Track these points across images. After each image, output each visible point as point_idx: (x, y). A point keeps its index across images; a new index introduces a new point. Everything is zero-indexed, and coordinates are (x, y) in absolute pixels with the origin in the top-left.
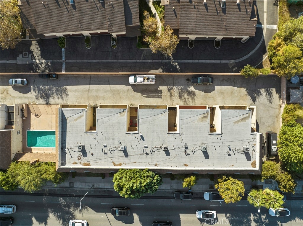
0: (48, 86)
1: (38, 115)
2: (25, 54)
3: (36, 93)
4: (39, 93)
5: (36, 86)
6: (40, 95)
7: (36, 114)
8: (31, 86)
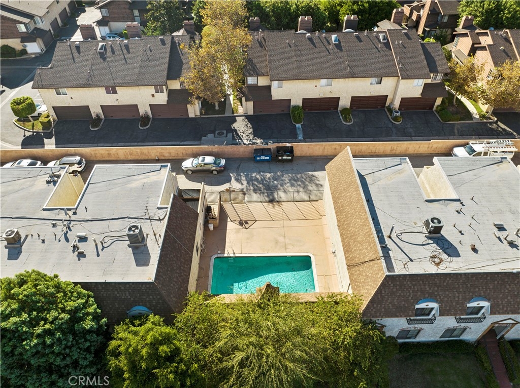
0: (270, 173)
1: (246, 223)
2: (221, 134)
3: (242, 184)
4: (249, 185)
5: (242, 174)
6: (252, 188)
7: (241, 220)
8: (231, 175)
